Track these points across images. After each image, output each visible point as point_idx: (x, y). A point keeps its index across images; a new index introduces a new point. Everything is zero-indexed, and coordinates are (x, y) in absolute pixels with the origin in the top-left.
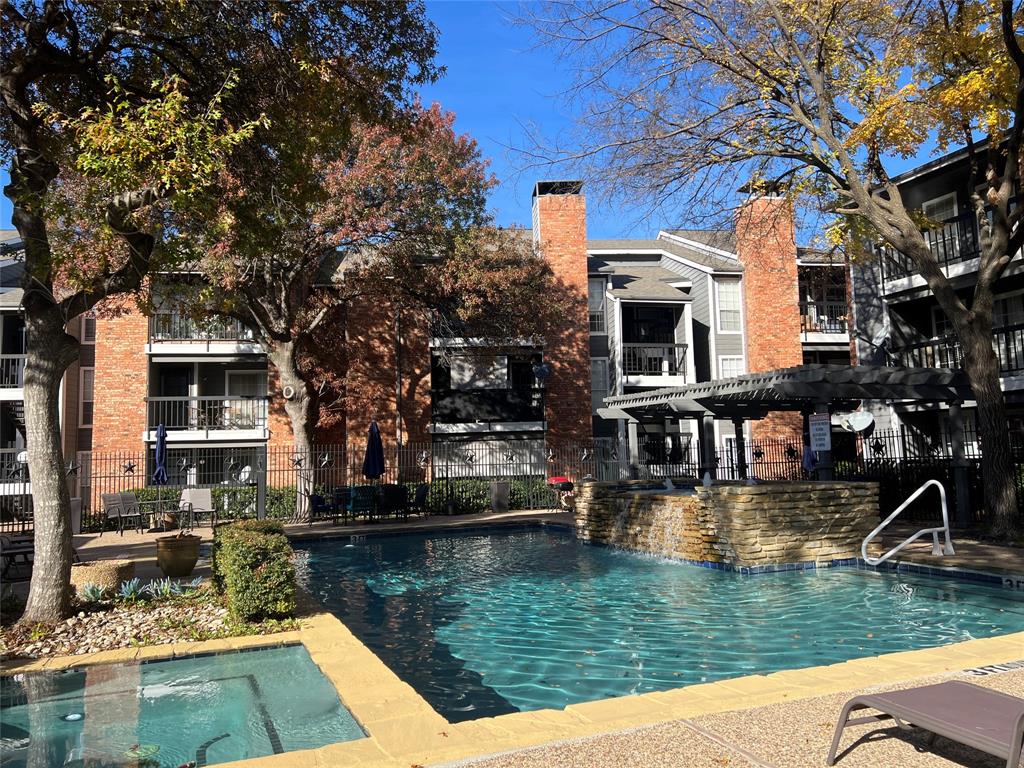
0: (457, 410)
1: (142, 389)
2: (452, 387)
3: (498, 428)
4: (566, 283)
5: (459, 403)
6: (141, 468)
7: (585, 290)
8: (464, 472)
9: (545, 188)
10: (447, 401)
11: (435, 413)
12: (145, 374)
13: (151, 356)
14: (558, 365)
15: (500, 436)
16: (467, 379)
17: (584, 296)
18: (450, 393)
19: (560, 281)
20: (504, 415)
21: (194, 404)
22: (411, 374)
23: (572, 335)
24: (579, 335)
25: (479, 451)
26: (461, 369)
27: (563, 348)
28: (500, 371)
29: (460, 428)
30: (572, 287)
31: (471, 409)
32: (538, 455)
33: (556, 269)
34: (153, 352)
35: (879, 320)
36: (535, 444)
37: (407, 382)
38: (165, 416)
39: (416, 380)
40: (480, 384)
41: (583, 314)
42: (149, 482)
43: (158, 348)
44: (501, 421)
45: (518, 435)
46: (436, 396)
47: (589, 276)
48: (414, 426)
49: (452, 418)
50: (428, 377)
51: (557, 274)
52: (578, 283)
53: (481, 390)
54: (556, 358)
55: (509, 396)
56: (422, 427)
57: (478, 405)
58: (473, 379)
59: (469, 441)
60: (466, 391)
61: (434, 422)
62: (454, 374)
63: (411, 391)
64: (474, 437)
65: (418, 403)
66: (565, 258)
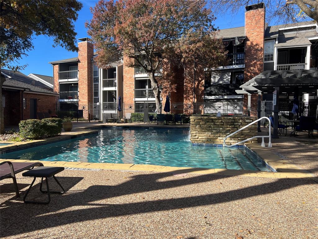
0: (212, 91)
1: (133, 87)
2: (211, 84)
3: (226, 97)
4: (254, 44)
5: (213, 89)
6: (133, 107)
7: (262, 46)
8: (214, 112)
9: (249, 8)
10: (209, 89)
11: (203, 93)
12: (134, 83)
13: (135, 78)
14: (249, 74)
15: (227, 100)
16: (216, 81)
17: (261, 48)
18: (210, 86)
19: (252, 43)
20: (228, 93)
21: (147, 91)
22: (198, 80)
23: (255, 63)
24: (258, 63)
25: (217, 104)
26: (215, 77)
27: (252, 68)
28: (227, 78)
29: (213, 97)
30: (257, 45)
31: (216, 91)
32: (240, 107)
34: (135, 77)
36: (240, 103)
37: (197, 83)
38: (139, 94)
39: (199, 82)
40: (221, 82)
41: (261, 55)
42: (136, 111)
43: (137, 76)
44: (227, 95)
45: (233, 100)
46: (206, 87)
47: (265, 40)
48: (198, 97)
49: (210, 94)
50: (203, 81)
51: (251, 40)
52: (259, 43)
53: (220, 84)
54: (249, 72)
55: (230, 86)
56: (201, 97)
57: (219, 90)
58: (219, 81)
59: (216, 102)
60: (217, 85)
61: (205, 95)
62: (212, 79)
63: (198, 86)
64: (218, 100)
65: (200, 89)
66: (255, 34)
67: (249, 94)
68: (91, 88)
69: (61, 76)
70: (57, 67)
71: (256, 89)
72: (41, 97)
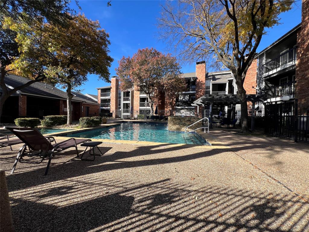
0: (179, 104)
1: (139, 101)
2: (179, 100)
3: (186, 107)
4: (201, 81)
5: (180, 103)
6: (139, 112)
7: (204, 82)
8: (180, 115)
9: (198, 63)
10: (178, 103)
11: (175, 105)
12: (139, 99)
14: (198, 96)
15: (187, 109)
16: (182, 99)
17: (204, 83)
18: (178, 101)
19: (199, 80)
20: (187, 105)
21: (146, 104)
22: (172, 98)
23: (201, 90)
24: (203, 90)
25: (182, 111)
26: (181, 97)
27: (199, 93)
28: (187, 98)
29: (180, 107)
30: (202, 81)
31: (182, 104)
32: (194, 112)
33: (199, 78)
35: (262, 83)
36: (193, 110)
37: (172, 100)
38: (142, 105)
40: (184, 100)
41: (204, 86)
42: (140, 114)
43: (141, 96)
44: (187, 106)
45: (190, 109)
46: (176, 102)
47: (206, 79)
48: (172, 107)
49: (178, 106)
50: (175, 99)
51: (199, 79)
52: (203, 80)
53: (184, 101)
54: (198, 95)
55: (188, 102)
56: (174, 107)
58: (183, 99)
59: (181, 110)
60: (181, 101)
62: (179, 98)
63: (172, 101)
64: (182, 109)
65: (173, 103)
66: (201, 76)
67: (198, 106)
68: (117, 102)
69: (102, 95)
70: (100, 91)
71: (201, 104)
72: (91, 106)
